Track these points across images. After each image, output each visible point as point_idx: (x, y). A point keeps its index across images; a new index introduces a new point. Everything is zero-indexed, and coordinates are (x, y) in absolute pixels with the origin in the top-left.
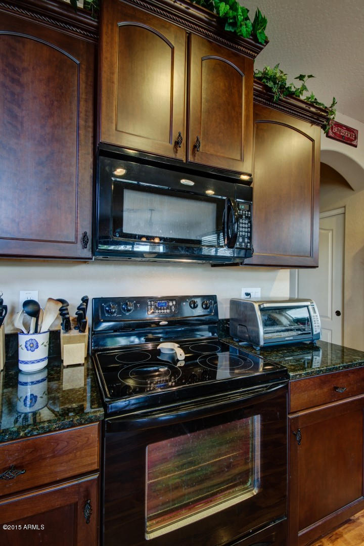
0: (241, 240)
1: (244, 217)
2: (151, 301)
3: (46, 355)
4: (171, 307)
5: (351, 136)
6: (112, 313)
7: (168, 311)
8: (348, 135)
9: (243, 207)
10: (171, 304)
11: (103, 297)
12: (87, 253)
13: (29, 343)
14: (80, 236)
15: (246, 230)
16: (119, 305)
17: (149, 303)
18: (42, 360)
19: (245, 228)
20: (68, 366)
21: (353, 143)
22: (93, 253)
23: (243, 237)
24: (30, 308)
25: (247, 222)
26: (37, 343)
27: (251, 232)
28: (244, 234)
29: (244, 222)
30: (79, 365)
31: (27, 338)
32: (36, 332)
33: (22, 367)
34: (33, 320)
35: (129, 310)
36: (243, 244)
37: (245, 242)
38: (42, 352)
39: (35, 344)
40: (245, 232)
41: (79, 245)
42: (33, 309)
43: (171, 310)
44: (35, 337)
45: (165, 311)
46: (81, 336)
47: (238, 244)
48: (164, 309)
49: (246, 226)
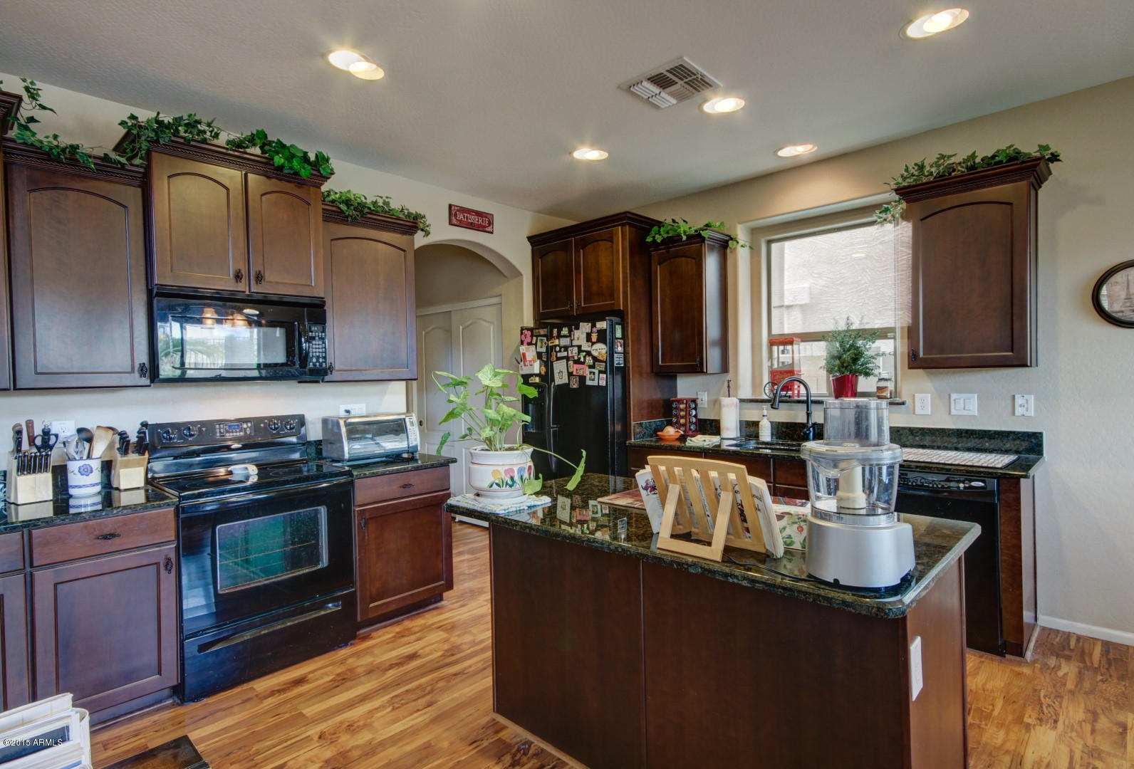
0: (314, 360)
1: (317, 338)
2: (219, 424)
3: (98, 480)
4: (245, 429)
5: (483, 222)
6: (171, 439)
7: (242, 434)
8: (478, 221)
9: (316, 329)
10: (245, 426)
11: (158, 423)
12: (146, 381)
13: (82, 468)
14: (137, 366)
15: (321, 350)
16: (179, 430)
17: (217, 426)
18: (97, 484)
19: (319, 348)
20: (126, 490)
21: (487, 229)
22: (152, 381)
23: (318, 358)
24: (84, 435)
25: (320, 343)
26: (92, 468)
27: (325, 352)
28: (317, 354)
29: (317, 343)
30: (138, 488)
31: (81, 463)
32: (89, 457)
33: (72, 491)
34: (87, 445)
35: (191, 435)
36: (318, 364)
37: (319, 362)
38: (96, 477)
39: (89, 469)
40: (319, 352)
41: (137, 374)
42: (86, 436)
43: (246, 432)
44: (88, 462)
45: (238, 434)
46: (140, 459)
47: (311, 364)
48: (236, 432)
49: (320, 346)
